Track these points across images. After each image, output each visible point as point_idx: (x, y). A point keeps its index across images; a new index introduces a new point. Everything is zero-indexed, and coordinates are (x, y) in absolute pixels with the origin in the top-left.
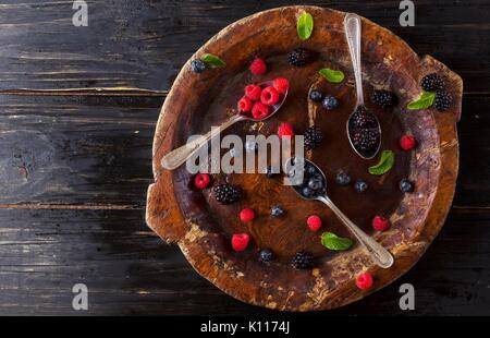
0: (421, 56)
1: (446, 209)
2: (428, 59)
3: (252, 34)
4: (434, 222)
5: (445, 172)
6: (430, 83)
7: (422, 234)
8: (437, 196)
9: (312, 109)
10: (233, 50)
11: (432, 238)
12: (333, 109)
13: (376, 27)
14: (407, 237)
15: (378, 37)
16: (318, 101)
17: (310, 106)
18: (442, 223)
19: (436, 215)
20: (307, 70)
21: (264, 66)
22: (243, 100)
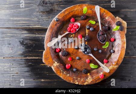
0: (116, 17)
1: (123, 57)
2: (117, 17)
3: (71, 11)
4: (120, 60)
5: (123, 47)
6: (118, 23)
7: (117, 64)
8: (120, 54)
9: (87, 31)
10: (66, 15)
11: (119, 64)
12: (93, 31)
13: (104, 9)
14: (113, 64)
15: (104, 12)
16: (89, 29)
17: (87, 30)
18: (122, 60)
19: (120, 59)
20: (86, 21)
21: (74, 20)
22: (68, 28)
